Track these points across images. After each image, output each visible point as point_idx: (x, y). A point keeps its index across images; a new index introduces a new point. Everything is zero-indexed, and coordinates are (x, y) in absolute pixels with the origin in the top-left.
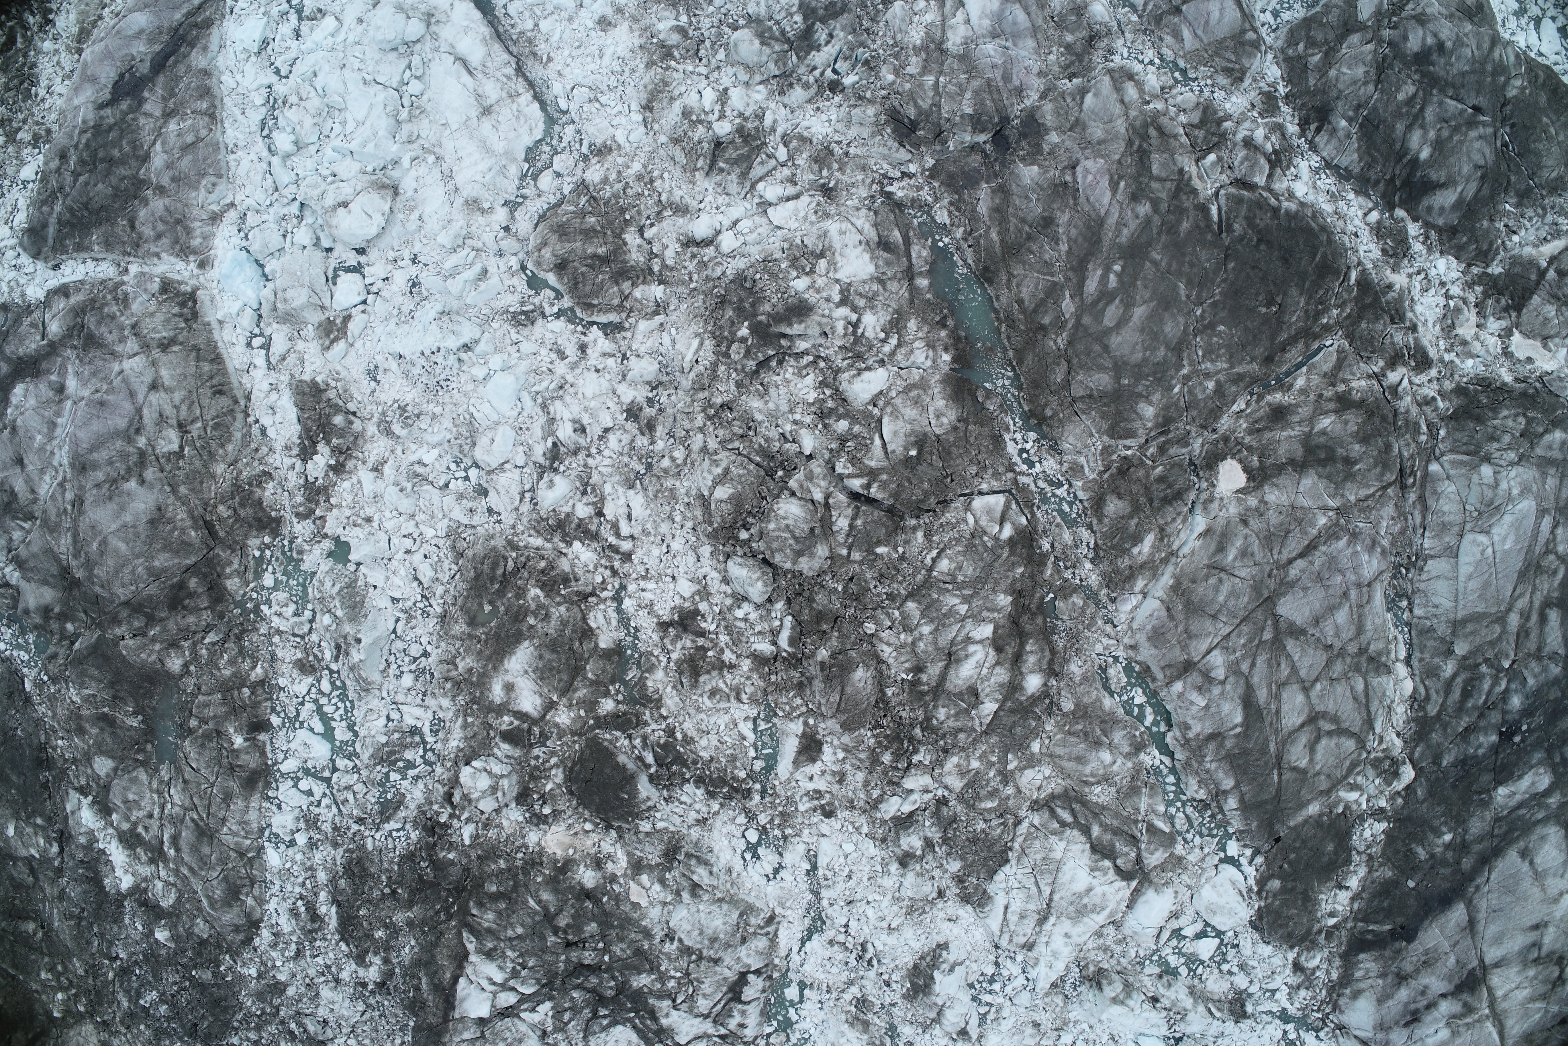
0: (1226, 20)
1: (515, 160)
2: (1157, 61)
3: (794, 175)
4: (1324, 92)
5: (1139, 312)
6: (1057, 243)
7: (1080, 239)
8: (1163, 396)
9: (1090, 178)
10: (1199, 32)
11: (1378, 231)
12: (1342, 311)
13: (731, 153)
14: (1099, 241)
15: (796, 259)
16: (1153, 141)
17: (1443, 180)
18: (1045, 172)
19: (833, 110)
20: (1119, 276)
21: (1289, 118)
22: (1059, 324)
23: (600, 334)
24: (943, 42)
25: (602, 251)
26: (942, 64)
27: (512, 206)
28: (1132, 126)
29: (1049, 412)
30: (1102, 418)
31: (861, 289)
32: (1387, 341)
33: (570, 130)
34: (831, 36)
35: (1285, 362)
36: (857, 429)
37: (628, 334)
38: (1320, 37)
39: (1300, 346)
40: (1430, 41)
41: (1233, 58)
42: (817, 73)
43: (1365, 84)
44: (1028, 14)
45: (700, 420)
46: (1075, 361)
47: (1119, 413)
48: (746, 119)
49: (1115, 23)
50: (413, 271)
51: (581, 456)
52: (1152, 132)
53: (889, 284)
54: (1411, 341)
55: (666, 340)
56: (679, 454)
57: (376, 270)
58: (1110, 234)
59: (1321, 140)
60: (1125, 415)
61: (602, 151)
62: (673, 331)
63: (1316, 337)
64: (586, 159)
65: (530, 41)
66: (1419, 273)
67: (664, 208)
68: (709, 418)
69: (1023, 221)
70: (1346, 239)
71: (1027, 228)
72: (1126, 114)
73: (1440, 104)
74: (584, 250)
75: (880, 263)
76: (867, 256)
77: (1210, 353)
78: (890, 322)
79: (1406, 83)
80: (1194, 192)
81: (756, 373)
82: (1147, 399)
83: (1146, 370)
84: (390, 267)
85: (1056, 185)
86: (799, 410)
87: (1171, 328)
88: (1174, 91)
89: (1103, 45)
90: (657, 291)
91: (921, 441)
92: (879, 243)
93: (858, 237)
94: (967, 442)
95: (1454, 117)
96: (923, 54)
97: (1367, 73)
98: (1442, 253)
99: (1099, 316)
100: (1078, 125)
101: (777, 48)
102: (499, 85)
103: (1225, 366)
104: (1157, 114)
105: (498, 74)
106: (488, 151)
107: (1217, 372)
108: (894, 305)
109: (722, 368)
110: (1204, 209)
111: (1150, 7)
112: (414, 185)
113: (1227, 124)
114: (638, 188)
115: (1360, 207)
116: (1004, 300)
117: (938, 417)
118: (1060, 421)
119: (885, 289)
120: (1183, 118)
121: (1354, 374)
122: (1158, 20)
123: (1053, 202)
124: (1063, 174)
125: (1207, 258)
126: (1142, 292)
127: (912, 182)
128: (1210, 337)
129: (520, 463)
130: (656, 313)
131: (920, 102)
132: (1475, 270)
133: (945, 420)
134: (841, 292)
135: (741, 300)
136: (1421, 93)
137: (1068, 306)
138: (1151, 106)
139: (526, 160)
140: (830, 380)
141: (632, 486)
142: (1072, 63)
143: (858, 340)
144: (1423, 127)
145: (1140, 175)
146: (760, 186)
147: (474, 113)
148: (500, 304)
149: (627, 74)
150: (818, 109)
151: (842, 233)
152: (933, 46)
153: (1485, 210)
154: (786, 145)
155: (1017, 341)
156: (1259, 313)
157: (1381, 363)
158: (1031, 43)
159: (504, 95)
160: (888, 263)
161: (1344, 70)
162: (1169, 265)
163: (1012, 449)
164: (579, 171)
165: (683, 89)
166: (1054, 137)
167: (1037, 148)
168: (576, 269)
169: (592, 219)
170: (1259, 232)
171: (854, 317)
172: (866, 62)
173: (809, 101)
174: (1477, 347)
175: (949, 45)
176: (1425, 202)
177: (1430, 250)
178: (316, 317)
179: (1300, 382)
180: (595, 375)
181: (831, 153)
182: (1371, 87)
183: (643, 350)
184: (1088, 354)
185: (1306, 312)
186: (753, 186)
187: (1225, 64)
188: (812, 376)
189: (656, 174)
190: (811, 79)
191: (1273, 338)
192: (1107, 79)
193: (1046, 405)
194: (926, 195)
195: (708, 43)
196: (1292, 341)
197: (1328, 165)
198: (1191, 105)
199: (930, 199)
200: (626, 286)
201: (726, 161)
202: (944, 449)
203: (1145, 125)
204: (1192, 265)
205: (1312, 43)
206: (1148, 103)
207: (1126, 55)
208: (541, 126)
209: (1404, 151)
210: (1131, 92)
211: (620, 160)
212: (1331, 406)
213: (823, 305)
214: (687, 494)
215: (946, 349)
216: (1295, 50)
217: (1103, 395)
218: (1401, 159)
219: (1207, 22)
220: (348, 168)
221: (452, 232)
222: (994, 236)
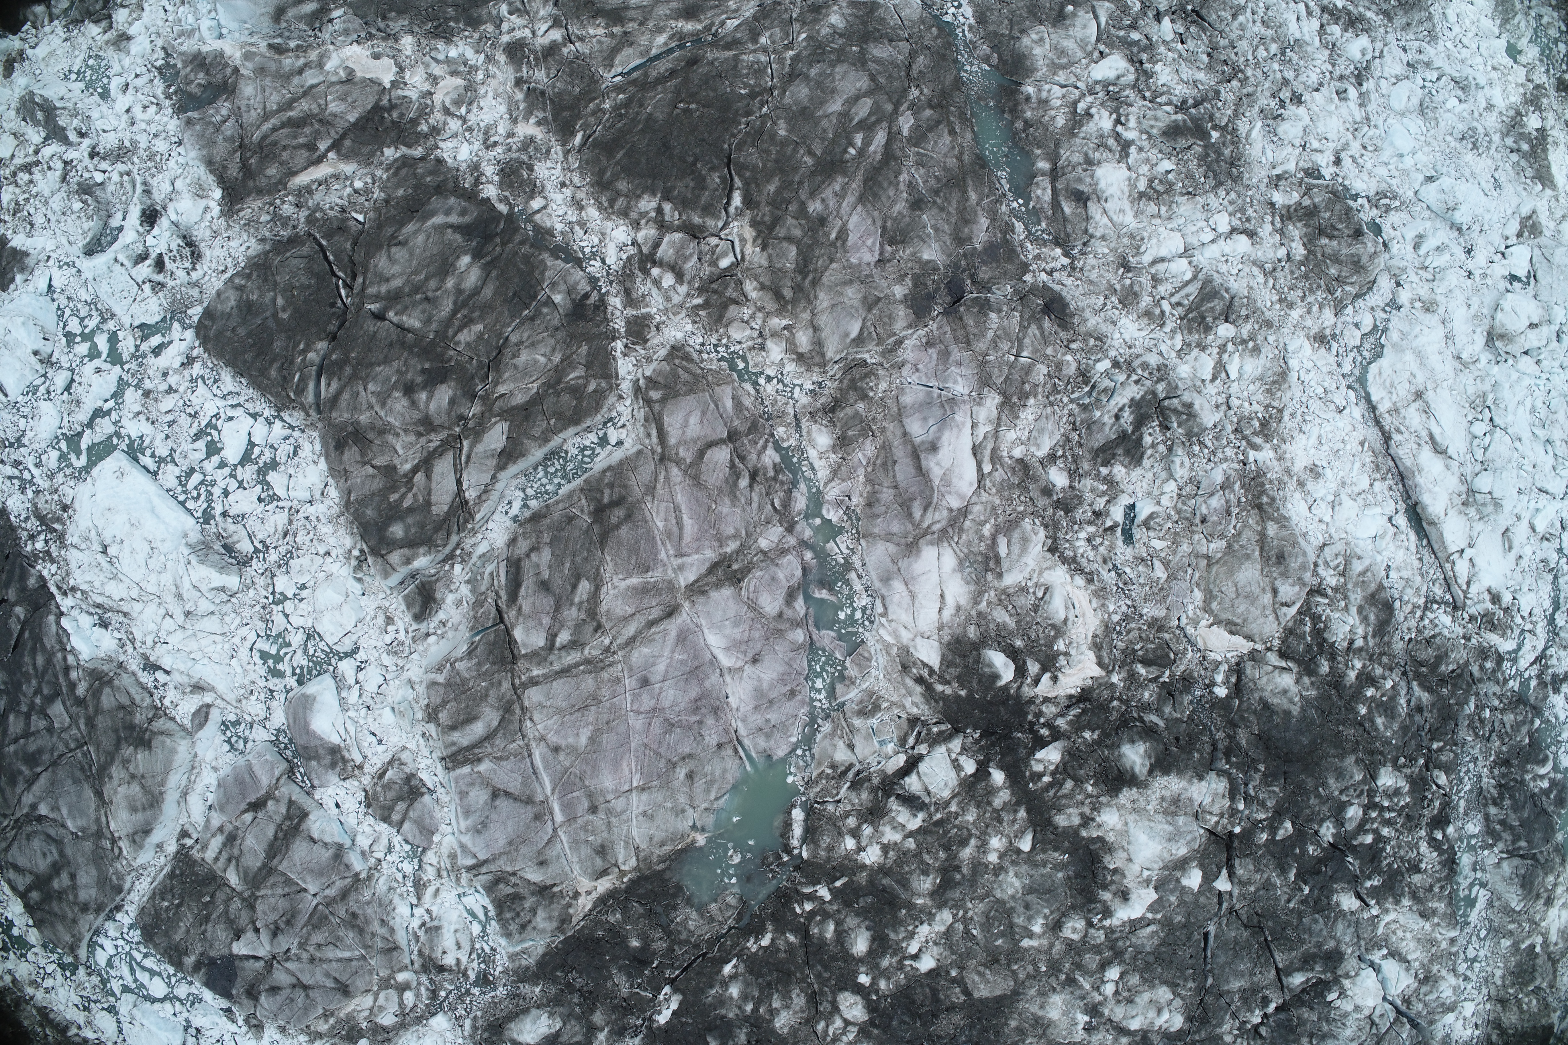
0: (682, 413)
1: (1394, 346)
2: (762, 381)
3: (1154, 287)
4: (572, 336)
5: (835, 106)
6: (910, 183)
7: (885, 184)
8: (818, 32)
9: (869, 242)
10: (712, 406)
11: (533, 189)
12: (598, 105)
13: (1217, 305)
14: (866, 181)
15: (1166, 192)
16: (789, 283)
17: (450, 231)
18: (913, 254)
19: (1116, 343)
20: (851, 144)
21: (618, 313)
22: (914, 107)
23: (1324, 172)
24: (1002, 405)
25: (1325, 241)
26: (1007, 378)
27: (1394, 305)
28: (809, 301)
29: (934, 30)
30: (883, 19)
31: (1110, 156)
32: (553, 72)
33: (1347, 368)
34: (1117, 417)
35: (674, 59)
36: (1122, 33)
37: (1302, 164)
38: (566, 397)
39: (654, 74)
40: (423, 396)
41: (681, 372)
42: (1134, 377)
43: (520, 343)
44: (905, 434)
45: (1249, 72)
46: (903, 73)
47: (865, 23)
48: (1198, 345)
49: (805, 423)
50: (1471, 265)
51: (1337, 73)
52: (787, 293)
53: (1081, 159)
54: (525, 70)
55: (1269, 154)
56: (1262, 53)
57: (1500, 270)
58: (854, 185)
59: (584, 287)
60: (857, 21)
61: (1321, 339)
62: (1264, 160)
63: (634, 82)
64: (1334, 336)
65: (1377, 468)
66: (495, 144)
67: (1271, 273)
68: (1242, 71)
69: (942, 209)
70: (576, 179)
71: (939, 201)
72: (814, 314)
73: (428, 321)
74: (1339, 244)
75: (1088, 180)
76: (1102, 185)
77: (758, 71)
78: (1081, 126)
79: (468, 344)
80: (754, 224)
81: (1203, 100)
82: (835, 31)
83: (832, 57)
84: (1488, 272)
85: (902, 242)
86: (1169, 59)
87: (801, 92)
88: (750, 343)
89: (823, 400)
90: (1278, 198)
91: (1059, 19)
92: (1088, 199)
93: (1108, 206)
94: (1011, 21)
95: (414, 305)
96: (1027, 387)
97: (515, 356)
98: (458, 170)
99: (876, 109)
100: (870, 303)
101: (1176, 401)
102: (1407, 422)
103: (745, 57)
104: (779, 313)
105: (1406, 435)
106: (1419, 354)
107: (755, 51)
108: (1078, 141)
109: (1229, 112)
110: (749, 202)
111: (761, 442)
112: (1476, 337)
113: (699, 301)
114: (1294, 296)
115: (550, 215)
116: (969, 136)
117: (1041, 40)
118: (923, 23)
119: (1086, 154)
120: (746, 312)
121: (599, 42)
122: (754, 428)
123: (909, 224)
124: (893, 253)
125: (752, 156)
126: (829, 126)
127: (1044, 265)
128: (756, 85)
129: (1383, 81)
130: (1279, 177)
131: (1038, 333)
132: (418, 152)
133: (1034, 37)
134: (1127, 155)
135: (1217, 161)
136: (451, 332)
137: (906, 123)
138: (784, 322)
139: (1382, 346)
140: (1142, 79)
141: (1296, 41)
142: (862, 379)
143: (1116, 110)
144: (459, 291)
145: (810, 246)
146: (1189, 276)
147: (1430, 395)
148: (1404, 215)
149: (1299, 413)
150: (1130, 347)
151: (1122, 211)
152: (1015, 399)
153: (393, 212)
154: (1163, 313)
155: (959, 98)
156: (698, 103)
157: (565, 51)
158: (907, 399)
159: (1402, 411)
160: (1080, 180)
161: (542, 360)
162: (795, 151)
163: (968, 11)
164: (1339, 325)
165: (1251, 387)
166: (899, 291)
167: (918, 282)
168: (1347, 227)
169: (1333, 271)
170: (693, 172)
171: (1119, 128)
172: (1086, 384)
173: (1138, 356)
174: (437, 70)
175: (998, 399)
176: (468, 219)
177: (475, 167)
178: (1542, 240)
179: (661, 39)
180: (1328, 136)
181: (1120, 302)
182: (514, 339)
183: (1290, 149)
184: (890, 76)
185: (641, 105)
186: (1195, 277)
187: (690, 366)
188: (1160, 83)
189: (1278, 306)
190: (1140, 371)
191: (686, 80)
192: (830, 354)
193: (936, 38)
194: (1032, 250)
195: (1229, 428)
196: (661, 80)
197: (579, 263)
198: (735, 324)
199: (1029, 245)
200: (1306, 202)
201: (1222, 298)
202: (1035, 15)
203: (794, 301)
204: (768, 152)
205: (577, 391)
206: (785, 328)
207: (797, 389)
208: (1370, 377)
209: (487, 269)
210: (803, 340)
211: (1309, 323)
212: (631, 13)
213: (1146, 144)
214: (1254, 22)
215: (1028, 98)
216: (598, 385)
217: (878, 40)
218: (492, 261)
219: (704, 413)
220: (1526, 364)
221: (1447, 283)
222: (973, 196)
